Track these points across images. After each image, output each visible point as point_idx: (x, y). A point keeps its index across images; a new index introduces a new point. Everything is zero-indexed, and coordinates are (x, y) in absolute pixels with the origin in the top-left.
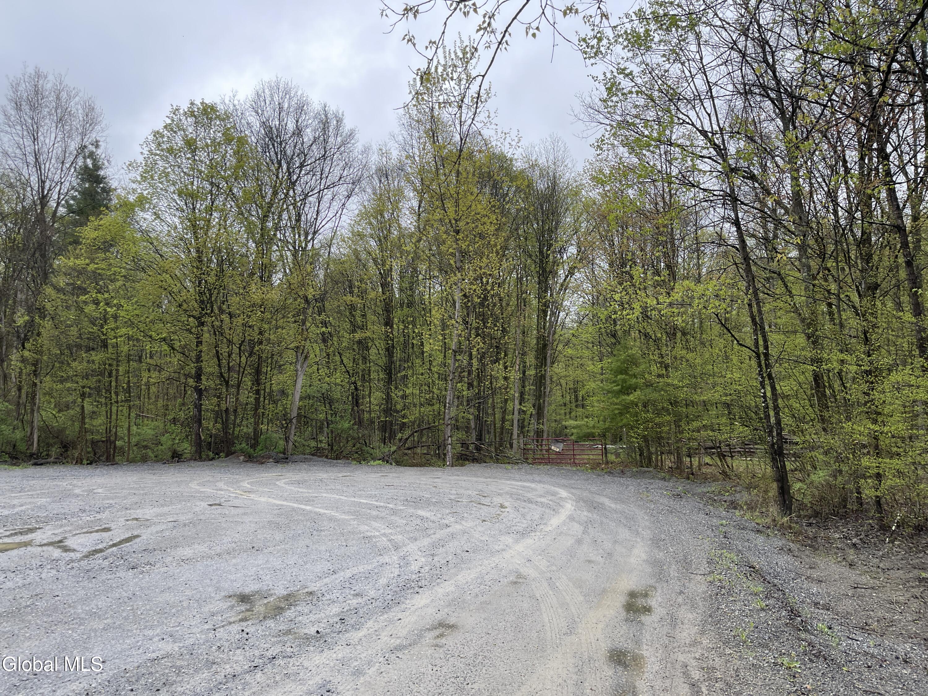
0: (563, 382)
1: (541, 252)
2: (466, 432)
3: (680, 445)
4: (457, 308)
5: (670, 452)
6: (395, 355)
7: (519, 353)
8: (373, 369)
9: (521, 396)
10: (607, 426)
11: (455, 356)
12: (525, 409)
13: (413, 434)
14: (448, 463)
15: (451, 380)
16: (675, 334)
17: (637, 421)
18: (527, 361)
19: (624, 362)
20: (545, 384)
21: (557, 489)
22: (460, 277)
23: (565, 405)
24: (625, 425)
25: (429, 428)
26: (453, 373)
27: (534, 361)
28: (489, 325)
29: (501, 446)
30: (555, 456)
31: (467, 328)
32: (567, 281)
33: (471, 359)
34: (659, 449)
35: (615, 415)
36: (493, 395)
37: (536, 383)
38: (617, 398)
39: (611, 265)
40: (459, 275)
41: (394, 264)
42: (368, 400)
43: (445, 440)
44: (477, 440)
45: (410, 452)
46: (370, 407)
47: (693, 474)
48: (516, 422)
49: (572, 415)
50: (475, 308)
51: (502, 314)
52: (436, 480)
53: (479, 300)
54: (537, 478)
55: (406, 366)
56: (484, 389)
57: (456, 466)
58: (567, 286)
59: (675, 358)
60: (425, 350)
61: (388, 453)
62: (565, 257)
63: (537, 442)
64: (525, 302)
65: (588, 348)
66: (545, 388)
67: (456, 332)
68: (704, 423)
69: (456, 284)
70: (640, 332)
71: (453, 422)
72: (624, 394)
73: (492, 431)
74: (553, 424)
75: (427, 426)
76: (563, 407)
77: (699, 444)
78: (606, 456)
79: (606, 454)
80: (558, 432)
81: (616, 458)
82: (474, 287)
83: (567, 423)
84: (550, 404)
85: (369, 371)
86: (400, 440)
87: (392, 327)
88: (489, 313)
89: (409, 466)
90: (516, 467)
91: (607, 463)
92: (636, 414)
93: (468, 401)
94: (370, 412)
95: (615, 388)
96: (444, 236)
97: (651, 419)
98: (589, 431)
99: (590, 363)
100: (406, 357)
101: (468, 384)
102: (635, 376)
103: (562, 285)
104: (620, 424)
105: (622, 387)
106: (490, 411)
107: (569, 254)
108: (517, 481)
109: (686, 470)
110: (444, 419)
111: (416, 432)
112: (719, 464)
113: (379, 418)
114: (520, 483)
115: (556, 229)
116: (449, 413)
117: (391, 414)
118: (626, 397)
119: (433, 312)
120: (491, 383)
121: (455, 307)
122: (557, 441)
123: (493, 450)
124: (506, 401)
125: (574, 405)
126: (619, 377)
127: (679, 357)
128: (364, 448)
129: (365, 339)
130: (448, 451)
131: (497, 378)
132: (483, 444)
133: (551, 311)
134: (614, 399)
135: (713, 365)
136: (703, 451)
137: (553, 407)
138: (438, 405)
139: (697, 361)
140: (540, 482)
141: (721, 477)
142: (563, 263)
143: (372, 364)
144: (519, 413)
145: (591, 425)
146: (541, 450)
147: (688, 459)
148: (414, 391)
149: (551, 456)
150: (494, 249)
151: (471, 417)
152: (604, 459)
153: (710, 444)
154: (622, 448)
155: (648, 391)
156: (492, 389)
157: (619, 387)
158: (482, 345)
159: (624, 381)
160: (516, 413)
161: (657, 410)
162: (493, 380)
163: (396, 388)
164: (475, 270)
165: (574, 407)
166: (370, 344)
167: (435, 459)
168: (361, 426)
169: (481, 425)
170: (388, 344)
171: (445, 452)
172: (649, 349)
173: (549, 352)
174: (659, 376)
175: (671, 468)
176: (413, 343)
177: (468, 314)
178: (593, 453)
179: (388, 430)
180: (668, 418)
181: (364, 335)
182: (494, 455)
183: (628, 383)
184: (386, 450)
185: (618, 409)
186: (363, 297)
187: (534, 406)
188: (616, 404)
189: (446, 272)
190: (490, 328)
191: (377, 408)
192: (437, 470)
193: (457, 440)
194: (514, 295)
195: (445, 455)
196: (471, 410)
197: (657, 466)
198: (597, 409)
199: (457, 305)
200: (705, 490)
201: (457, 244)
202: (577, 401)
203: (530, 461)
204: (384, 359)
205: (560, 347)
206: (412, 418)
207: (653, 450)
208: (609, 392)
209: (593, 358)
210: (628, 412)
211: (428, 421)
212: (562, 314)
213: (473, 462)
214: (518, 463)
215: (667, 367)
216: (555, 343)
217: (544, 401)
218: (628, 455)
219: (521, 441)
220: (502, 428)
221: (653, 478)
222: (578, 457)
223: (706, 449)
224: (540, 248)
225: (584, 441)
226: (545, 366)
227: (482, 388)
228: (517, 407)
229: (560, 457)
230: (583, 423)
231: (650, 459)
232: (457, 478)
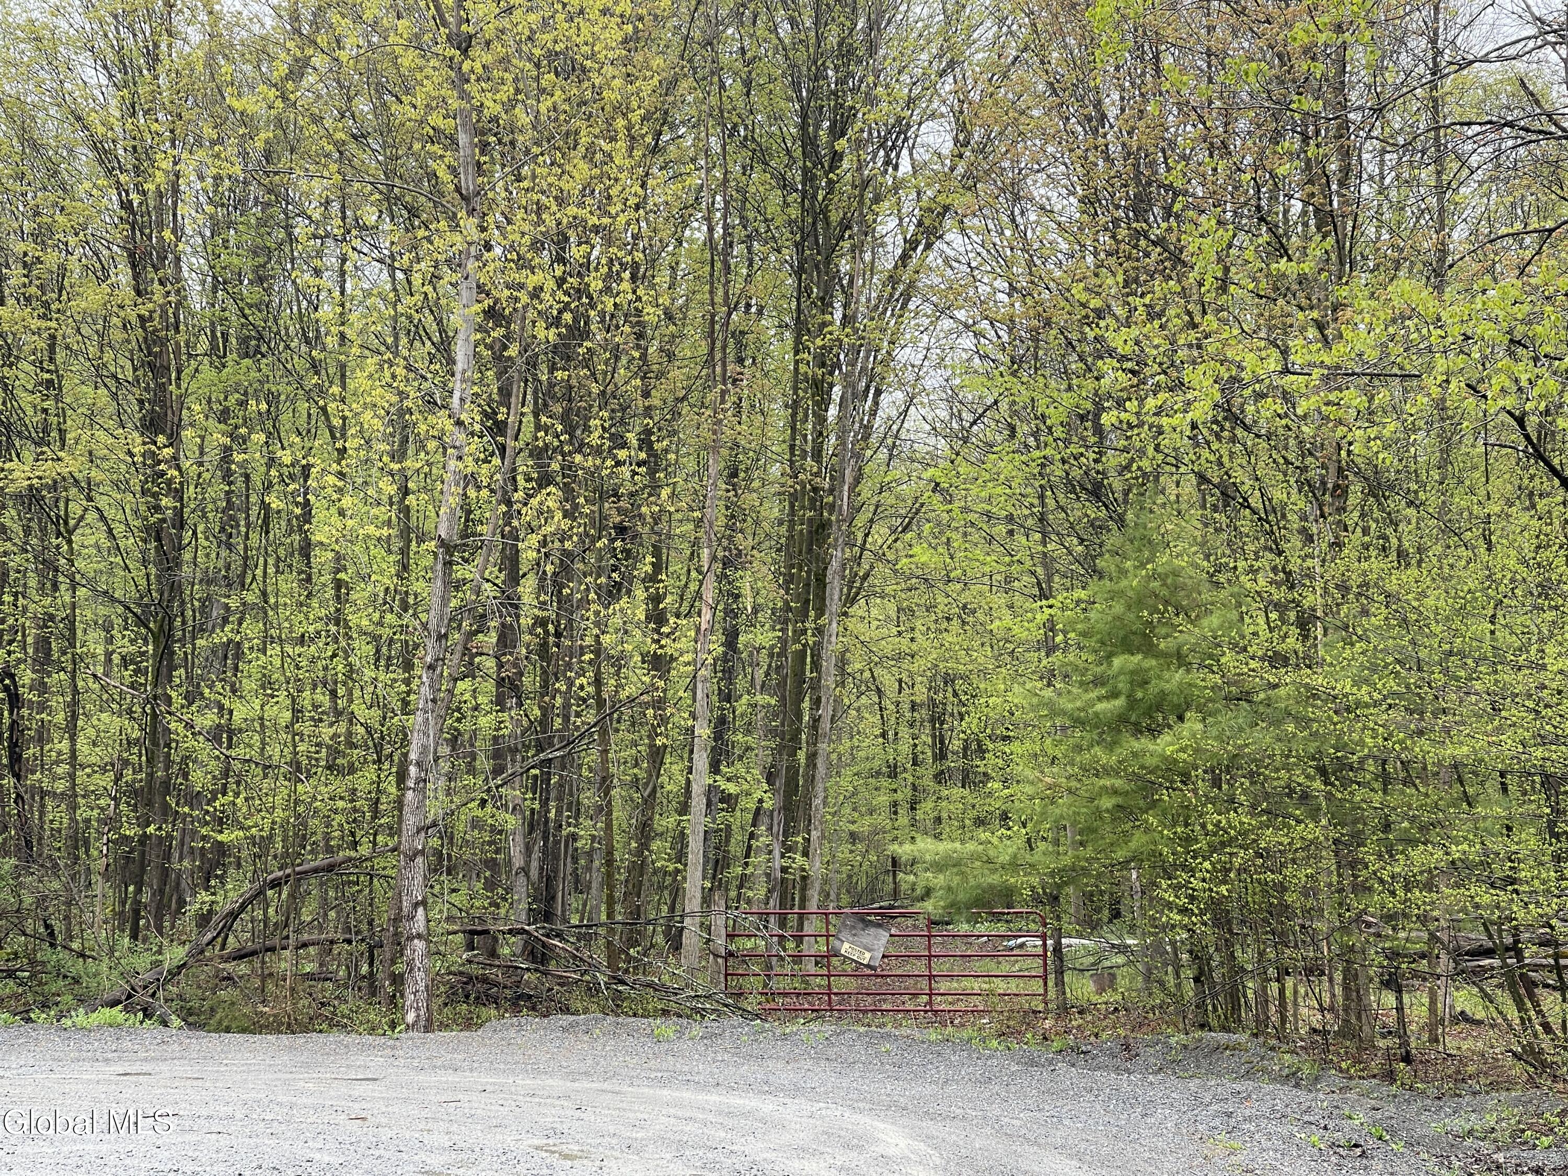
0: (888, 680)
1: (808, 142)
2: (490, 885)
3: (1355, 939)
4: (459, 367)
5: (1312, 971)
6: (187, 556)
7: (714, 558)
8: (86, 614)
9: (718, 736)
10: (1067, 861)
11: (448, 564)
12: (732, 788)
13: (261, 892)
14: (411, 1017)
15: (431, 667)
16: (1341, 492)
17: (1188, 840)
18: (747, 591)
19: (1139, 602)
20: (816, 686)
21: (866, 1122)
22: (475, 235)
23: (893, 773)
24: (1136, 858)
25: (330, 868)
26: (442, 637)
27: (773, 595)
28: (594, 439)
29: (635, 944)
30: (851, 985)
31: (503, 449)
32: (914, 261)
33: (515, 578)
34: (1271, 954)
35: (1098, 814)
36: (604, 733)
37: (782, 684)
38: (1111, 747)
39: (1089, 202)
40: (469, 224)
41: (188, 169)
42: (65, 746)
43: (397, 920)
44: (534, 915)
45: (243, 968)
46: (72, 776)
47: (1407, 1059)
48: (695, 846)
49: (919, 815)
50: (532, 363)
51: (646, 394)
52: (361, 1089)
53: (552, 335)
54: (785, 1075)
55: (234, 603)
56: (566, 706)
57: (444, 1026)
58: (912, 285)
59: (1344, 588)
60: (316, 538)
61: (148, 976)
62: (905, 166)
63: (782, 924)
64: (740, 346)
65: (991, 539)
66: (817, 703)
67: (453, 464)
68: (1456, 851)
69: (455, 264)
70: (1202, 478)
71: (435, 842)
72: (1138, 731)
73: (596, 879)
74: (844, 851)
75: (321, 860)
76: (885, 782)
77: (1432, 936)
78: (1060, 983)
79: (1060, 972)
80: (863, 883)
81: (1101, 990)
82: (532, 281)
83: (905, 850)
84: (834, 769)
85: (71, 622)
86: (204, 920)
87: (174, 439)
88: (595, 389)
89: (243, 1031)
90: (697, 1030)
91: (1064, 1010)
92: (1185, 815)
93: (497, 755)
94: (70, 799)
95: (1100, 707)
96: (409, 59)
97: (1245, 834)
98: (994, 879)
99: (1000, 600)
100: (236, 567)
101: (500, 682)
102: (1180, 659)
103: (893, 280)
104: (1120, 854)
105: (1132, 702)
106: (589, 798)
107: (921, 154)
108: (702, 1086)
109: (1381, 1043)
110: (394, 831)
111: (276, 884)
112: (1513, 1014)
113: (112, 822)
114: (714, 1098)
115: (872, 49)
116: (420, 806)
117: (166, 806)
118: (1144, 743)
119: (359, 380)
120: (598, 682)
121: (451, 361)
122: (864, 921)
123: (600, 957)
124: (657, 755)
125: (927, 772)
126: (1117, 662)
127: (1355, 580)
128: (45, 954)
129: (54, 486)
130: (410, 964)
131: (619, 662)
132: (559, 935)
133: (849, 385)
134: (1097, 750)
135: (1493, 619)
136: (1445, 964)
137: (846, 782)
138: (370, 773)
139: (1430, 602)
140: (796, 1091)
141: (1518, 1070)
142: (896, 188)
143: (82, 592)
144: (709, 804)
145: (1005, 858)
146: (798, 959)
147: (1390, 999)
148: (270, 712)
149: (840, 984)
150: (620, 123)
151: (512, 822)
152: (1052, 994)
153: (1479, 937)
154: (1123, 949)
155: (1229, 719)
156: (601, 703)
157: (1120, 702)
158: (565, 524)
159: (1140, 679)
160: (698, 802)
161: (1267, 796)
162: (607, 669)
163: (190, 698)
164: (540, 208)
165: (928, 782)
166: (75, 509)
167: (353, 1000)
168: (30, 859)
169: (550, 855)
170: (157, 508)
171: (399, 968)
172: (1236, 550)
173: (837, 556)
174: (1277, 660)
175: (1324, 1033)
176: (265, 507)
177: (506, 393)
178: (1005, 968)
179: (152, 876)
180: (1311, 830)
181: (49, 469)
182: (602, 979)
183: (1154, 688)
184: (142, 962)
185: (1115, 792)
186: (46, 305)
187: (770, 778)
188: (1108, 771)
189: (413, 213)
190: (598, 451)
191: (105, 781)
192: (363, 1048)
193: (449, 919)
194: (696, 313)
195: (398, 980)
196: (513, 793)
197: (1262, 1022)
198: (1029, 790)
199: (461, 352)
200: (1459, 1124)
201: (464, 96)
202: (941, 755)
203: (751, 1003)
204: (139, 574)
205: (880, 535)
206: (261, 824)
207: (1246, 957)
208: (1078, 722)
209: (1009, 580)
210: (1154, 804)
211: (327, 837)
212: (891, 401)
213: (516, 1009)
214: (702, 1013)
215: (1304, 623)
216: (861, 520)
217: (812, 757)
218: (1148, 978)
219: (719, 922)
220: (639, 867)
221: (1248, 1075)
222: (943, 986)
223: (1457, 954)
224: (803, 127)
225: (974, 920)
226: (820, 613)
227: (559, 701)
228: (702, 780)
229: (872, 985)
230: (971, 846)
231: (1235, 997)
232: (451, 1077)
